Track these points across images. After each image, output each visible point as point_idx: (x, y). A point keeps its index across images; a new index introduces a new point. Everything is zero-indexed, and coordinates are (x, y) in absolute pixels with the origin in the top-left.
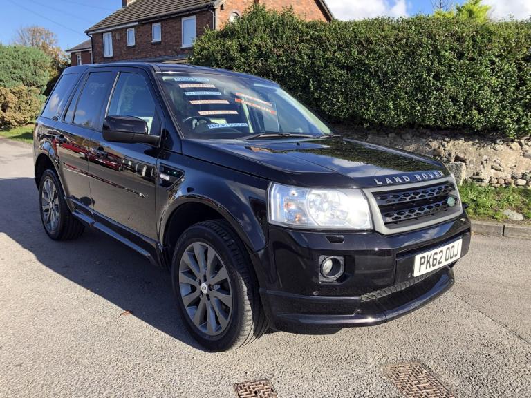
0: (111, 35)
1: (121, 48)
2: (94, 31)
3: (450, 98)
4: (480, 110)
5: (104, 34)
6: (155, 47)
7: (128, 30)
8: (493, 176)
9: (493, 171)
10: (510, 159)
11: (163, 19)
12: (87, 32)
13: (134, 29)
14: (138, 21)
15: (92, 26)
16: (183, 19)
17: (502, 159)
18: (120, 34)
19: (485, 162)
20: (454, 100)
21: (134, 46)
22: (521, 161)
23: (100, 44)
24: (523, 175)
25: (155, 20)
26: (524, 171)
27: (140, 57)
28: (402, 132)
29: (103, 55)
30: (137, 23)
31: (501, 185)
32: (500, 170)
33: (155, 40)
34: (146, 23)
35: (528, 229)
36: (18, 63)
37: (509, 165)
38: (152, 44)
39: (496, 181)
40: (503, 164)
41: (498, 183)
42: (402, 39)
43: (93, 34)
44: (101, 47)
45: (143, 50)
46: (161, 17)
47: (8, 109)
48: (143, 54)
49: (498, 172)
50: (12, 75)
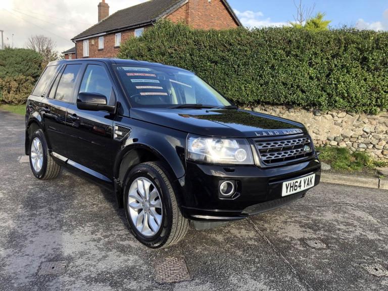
0: (88, 42)
1: (95, 51)
2: (77, 39)
3: (282, 83)
4: (303, 91)
5: (84, 41)
7: (99, 38)
8: (314, 138)
9: (314, 134)
10: (326, 126)
12: (73, 40)
14: (106, 32)
16: (136, 30)
17: (320, 126)
18: (94, 41)
19: (308, 128)
21: (103, 49)
22: (333, 128)
23: (81, 48)
24: (335, 138)
25: (117, 31)
26: (335, 135)
27: (107, 56)
29: (82, 55)
30: (105, 33)
31: (320, 145)
33: (116, 45)
34: (111, 33)
37: (325, 131)
38: (115, 47)
39: (316, 141)
40: (320, 130)
41: (317, 143)
43: (76, 41)
44: (82, 50)
45: (109, 52)
46: (121, 29)
47: (11, 92)
48: (109, 55)
49: (318, 135)
50: (16, 69)
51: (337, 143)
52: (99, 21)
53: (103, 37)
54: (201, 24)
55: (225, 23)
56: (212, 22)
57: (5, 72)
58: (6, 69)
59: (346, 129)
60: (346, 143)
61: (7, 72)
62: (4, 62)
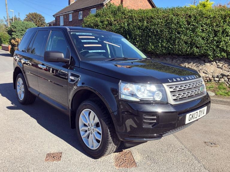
0: (63, 17)
1: (67, 22)
2: (56, 15)
3: (184, 42)
4: (197, 47)
5: (61, 16)
6: (80, 21)
7: (70, 14)
8: (204, 76)
9: (204, 74)
10: (212, 69)
11: (83, 10)
12: (54, 16)
13: (72, 14)
14: (74, 11)
15: (56, 13)
16: (91, 9)
17: (208, 69)
18: (66, 16)
19: (200, 70)
20: (186, 43)
21: (72, 21)
22: (217, 70)
23: (59, 20)
24: (217, 76)
25: (80, 10)
26: (218, 74)
28: (165, 57)
29: (60, 25)
31: (208, 80)
32: (207, 74)
34: (76, 11)
36: (24, 28)
37: (211, 72)
38: (79, 20)
39: (205, 78)
40: (208, 71)
41: (206, 79)
42: (166, 17)
43: (56, 17)
44: (59, 22)
45: (75, 23)
51: (218, 79)
52: (69, 4)
54: (130, 5)
55: (145, 4)
56: (137, 4)
58: (16, 34)
60: (225, 79)
62: (15, 29)
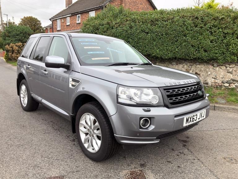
0: (60, 20)
1: (64, 26)
2: (53, 19)
3: (191, 45)
4: (205, 51)
5: (57, 20)
6: (78, 25)
7: (67, 18)
8: (213, 82)
9: (213, 79)
10: (221, 74)
12: (50, 19)
14: (71, 14)
17: (217, 74)
18: (64, 20)
19: (209, 75)
20: (193, 46)
21: (69, 25)
22: (226, 75)
23: (56, 24)
24: (227, 81)
25: (78, 13)
27: (72, 29)
28: (171, 61)
29: (57, 29)
30: (70, 15)
31: (217, 86)
33: (77, 23)
34: (74, 15)
35: (226, 107)
36: (19, 33)
37: (221, 77)
40: (217, 76)
41: (215, 85)
44: (56, 26)
45: (73, 27)
46: (80, 12)
47: (14, 53)
48: (73, 28)
49: (216, 80)
50: (16, 38)
51: (229, 85)
52: (66, 7)
53: (69, 17)
55: (145, 7)
57: (10, 41)
58: (10, 39)
59: (235, 75)
60: (235, 84)
61: (11, 41)
62: (9, 34)
